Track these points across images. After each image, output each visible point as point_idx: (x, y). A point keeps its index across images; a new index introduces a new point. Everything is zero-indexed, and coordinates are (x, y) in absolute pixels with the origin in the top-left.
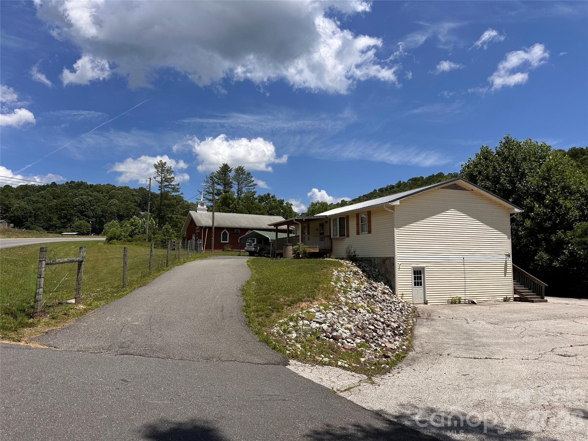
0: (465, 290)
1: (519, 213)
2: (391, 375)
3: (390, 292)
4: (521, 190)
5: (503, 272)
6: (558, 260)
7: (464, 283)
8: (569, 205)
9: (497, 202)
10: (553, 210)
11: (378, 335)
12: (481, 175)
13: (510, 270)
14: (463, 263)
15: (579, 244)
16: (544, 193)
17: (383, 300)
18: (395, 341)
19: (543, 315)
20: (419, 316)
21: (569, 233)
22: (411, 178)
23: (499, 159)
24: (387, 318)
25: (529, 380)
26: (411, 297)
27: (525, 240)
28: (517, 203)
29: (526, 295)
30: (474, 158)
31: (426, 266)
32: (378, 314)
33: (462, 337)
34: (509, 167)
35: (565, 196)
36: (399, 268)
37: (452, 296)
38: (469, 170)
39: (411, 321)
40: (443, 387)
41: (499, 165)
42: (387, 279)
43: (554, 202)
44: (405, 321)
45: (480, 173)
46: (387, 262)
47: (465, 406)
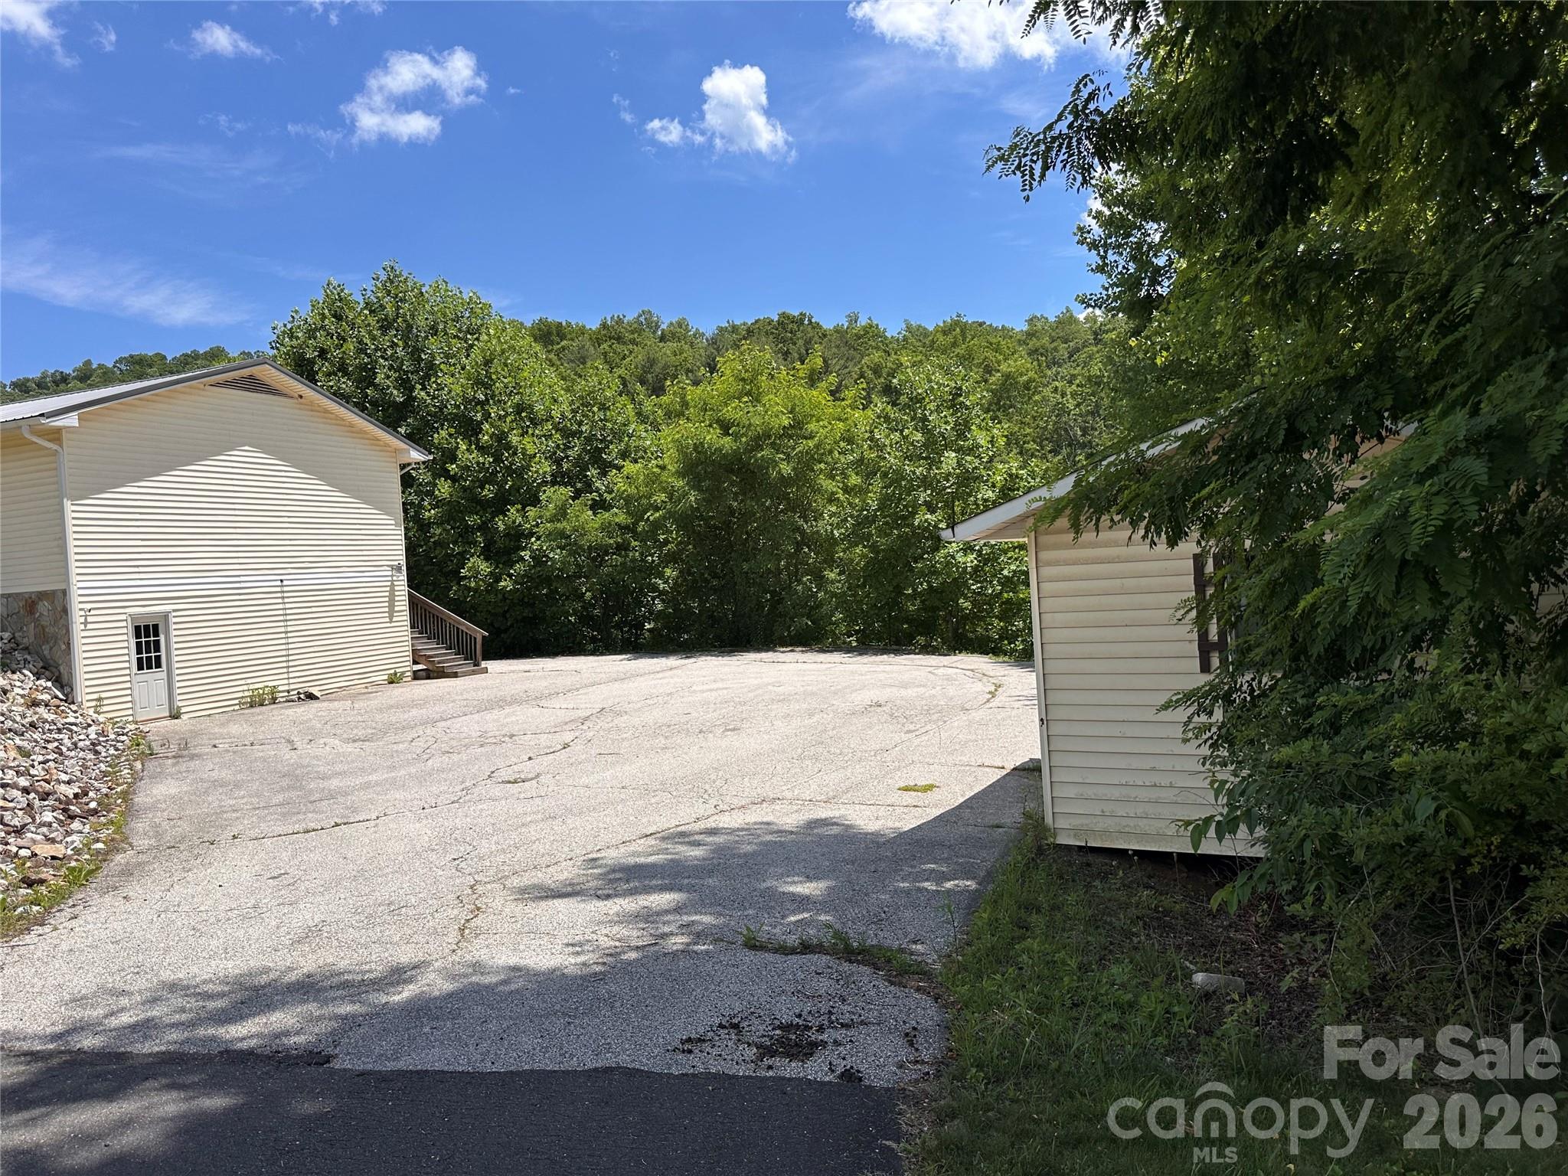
0: (288, 667)
1: (424, 463)
2: (47, 929)
3: (56, 697)
4: (427, 406)
5: (387, 609)
6: (510, 576)
7: (284, 647)
8: (531, 449)
9: (365, 432)
10: (498, 459)
11: (6, 828)
12: (326, 359)
13: (403, 605)
14: (279, 595)
15: (550, 536)
16: (479, 416)
17: (33, 725)
18: (68, 833)
19: (476, 703)
20: (151, 755)
21: (532, 512)
22: (127, 355)
23: (372, 321)
24: (43, 773)
25: (433, 850)
26: (129, 705)
27: (438, 532)
28: (416, 438)
29: (439, 663)
30: (305, 312)
31: (174, 611)
32: (10, 768)
33: (277, 787)
34: (397, 345)
35: (522, 428)
36: (86, 623)
37: (251, 687)
38: (295, 342)
39: (126, 771)
40: (212, 920)
41: (374, 338)
42: (43, 658)
43: (501, 437)
44: (105, 774)
45: (323, 353)
46: (44, 607)
47: (269, 950)
